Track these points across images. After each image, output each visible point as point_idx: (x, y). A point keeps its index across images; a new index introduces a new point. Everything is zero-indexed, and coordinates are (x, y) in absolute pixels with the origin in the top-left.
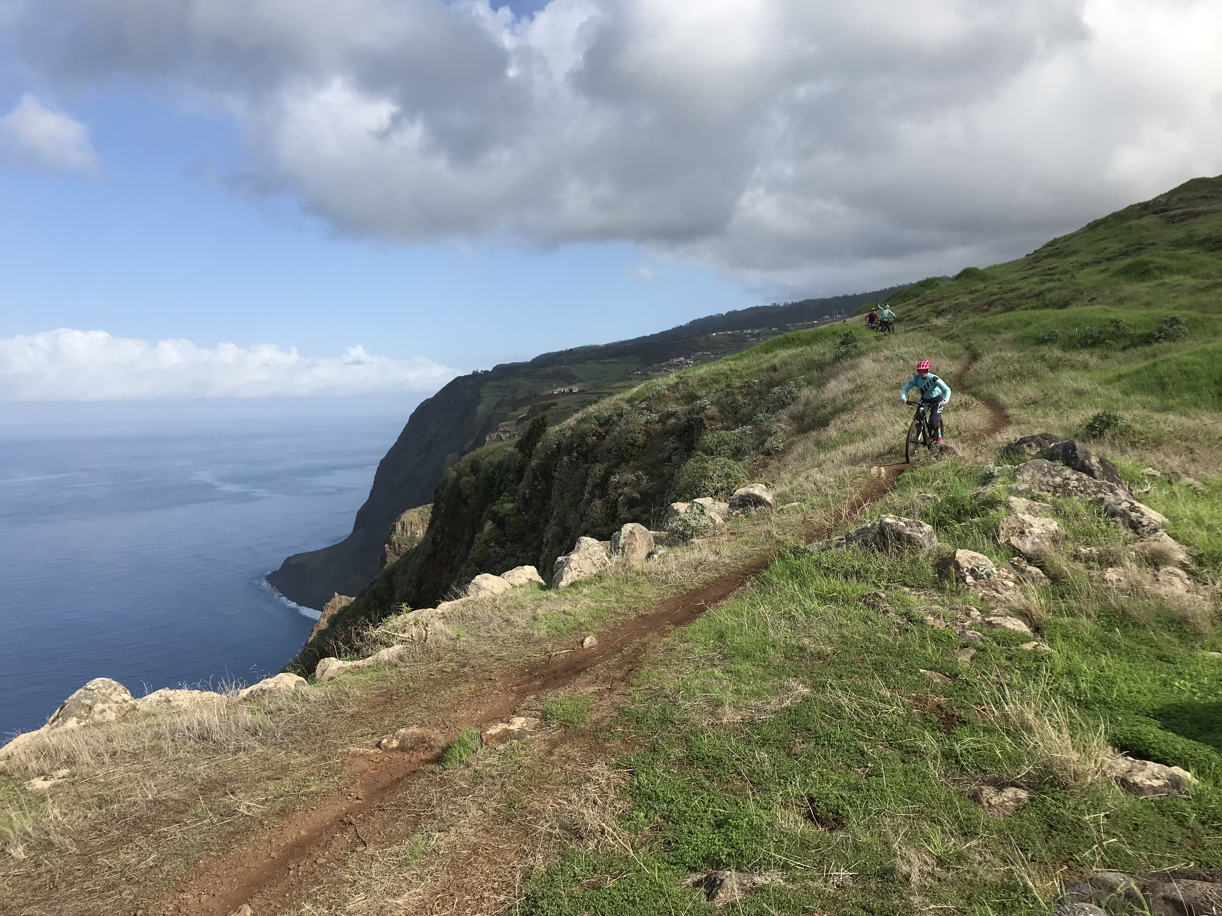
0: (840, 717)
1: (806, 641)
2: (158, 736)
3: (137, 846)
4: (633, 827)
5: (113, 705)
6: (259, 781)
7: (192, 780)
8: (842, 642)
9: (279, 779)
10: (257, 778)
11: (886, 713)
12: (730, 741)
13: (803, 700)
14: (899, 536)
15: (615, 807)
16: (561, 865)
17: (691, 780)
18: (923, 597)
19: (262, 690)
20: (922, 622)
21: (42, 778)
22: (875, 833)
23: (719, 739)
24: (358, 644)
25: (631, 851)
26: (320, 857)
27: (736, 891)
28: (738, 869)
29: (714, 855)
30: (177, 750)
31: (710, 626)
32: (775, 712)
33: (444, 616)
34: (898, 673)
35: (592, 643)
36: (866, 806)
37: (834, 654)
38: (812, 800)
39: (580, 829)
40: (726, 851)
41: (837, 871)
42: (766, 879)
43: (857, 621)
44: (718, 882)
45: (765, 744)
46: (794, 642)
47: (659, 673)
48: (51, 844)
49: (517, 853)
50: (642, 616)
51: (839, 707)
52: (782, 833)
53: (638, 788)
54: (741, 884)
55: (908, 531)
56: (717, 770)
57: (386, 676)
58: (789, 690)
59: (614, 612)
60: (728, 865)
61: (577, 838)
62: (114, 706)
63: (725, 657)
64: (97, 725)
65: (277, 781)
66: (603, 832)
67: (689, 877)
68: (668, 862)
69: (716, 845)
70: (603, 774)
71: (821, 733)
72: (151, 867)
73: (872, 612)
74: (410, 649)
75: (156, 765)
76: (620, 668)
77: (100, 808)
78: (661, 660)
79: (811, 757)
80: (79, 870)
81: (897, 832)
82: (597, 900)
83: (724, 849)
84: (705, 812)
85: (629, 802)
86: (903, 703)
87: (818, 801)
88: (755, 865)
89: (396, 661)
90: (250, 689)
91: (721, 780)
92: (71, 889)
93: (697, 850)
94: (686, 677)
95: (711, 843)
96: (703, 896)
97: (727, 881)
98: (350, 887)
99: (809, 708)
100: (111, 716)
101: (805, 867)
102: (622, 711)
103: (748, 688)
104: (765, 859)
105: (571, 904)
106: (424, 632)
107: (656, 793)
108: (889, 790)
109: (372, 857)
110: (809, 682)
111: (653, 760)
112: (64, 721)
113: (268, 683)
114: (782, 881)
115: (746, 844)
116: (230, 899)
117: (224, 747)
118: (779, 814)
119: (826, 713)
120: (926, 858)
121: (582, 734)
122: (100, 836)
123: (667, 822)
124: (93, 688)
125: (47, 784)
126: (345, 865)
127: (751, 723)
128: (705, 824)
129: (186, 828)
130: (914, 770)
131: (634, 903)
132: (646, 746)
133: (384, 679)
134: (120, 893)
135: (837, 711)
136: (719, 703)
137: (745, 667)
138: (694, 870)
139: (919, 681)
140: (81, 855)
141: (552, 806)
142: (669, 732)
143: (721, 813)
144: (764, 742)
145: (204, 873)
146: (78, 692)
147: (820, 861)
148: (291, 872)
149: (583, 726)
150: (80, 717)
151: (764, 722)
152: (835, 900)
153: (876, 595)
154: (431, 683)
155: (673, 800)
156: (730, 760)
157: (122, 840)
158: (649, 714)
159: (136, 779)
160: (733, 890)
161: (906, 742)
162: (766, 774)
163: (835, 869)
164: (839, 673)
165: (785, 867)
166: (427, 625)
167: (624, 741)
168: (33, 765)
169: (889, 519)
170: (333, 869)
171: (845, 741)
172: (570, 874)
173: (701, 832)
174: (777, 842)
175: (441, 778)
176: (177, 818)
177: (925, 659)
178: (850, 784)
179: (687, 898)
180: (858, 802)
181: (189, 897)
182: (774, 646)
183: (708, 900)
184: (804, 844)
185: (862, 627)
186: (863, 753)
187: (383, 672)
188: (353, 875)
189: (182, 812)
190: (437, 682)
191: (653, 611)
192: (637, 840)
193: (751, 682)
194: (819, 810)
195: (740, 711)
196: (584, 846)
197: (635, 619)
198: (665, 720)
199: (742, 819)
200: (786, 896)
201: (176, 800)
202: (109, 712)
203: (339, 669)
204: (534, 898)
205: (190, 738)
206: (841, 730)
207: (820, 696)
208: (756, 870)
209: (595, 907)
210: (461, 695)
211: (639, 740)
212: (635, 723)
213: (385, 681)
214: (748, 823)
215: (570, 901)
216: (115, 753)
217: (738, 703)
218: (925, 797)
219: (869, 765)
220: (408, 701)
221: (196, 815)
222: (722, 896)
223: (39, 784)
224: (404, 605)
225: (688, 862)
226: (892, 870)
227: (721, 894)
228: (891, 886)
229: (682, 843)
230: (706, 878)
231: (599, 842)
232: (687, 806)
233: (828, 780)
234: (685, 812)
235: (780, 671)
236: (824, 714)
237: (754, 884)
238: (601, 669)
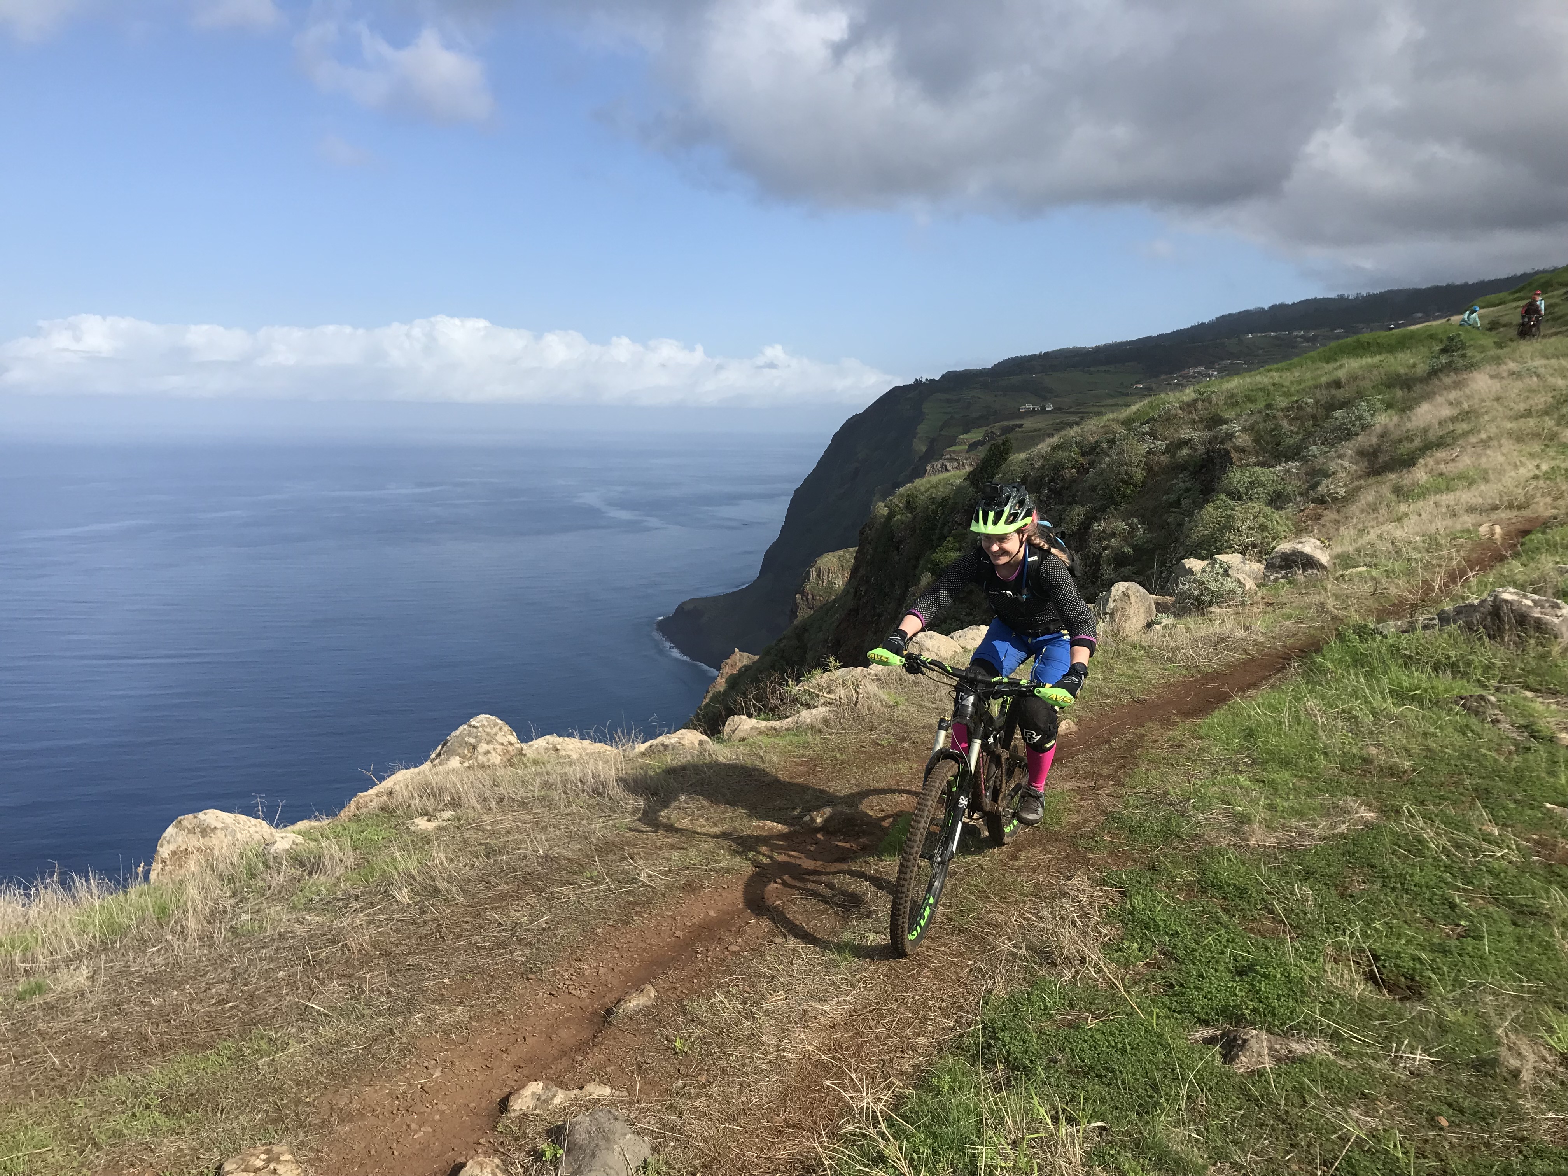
0: (1420, 853)
1: (1374, 751)
2: (547, 786)
3: (528, 904)
4: (1123, 960)
5: (498, 746)
6: (661, 848)
7: (587, 839)
8: (1426, 757)
9: (683, 848)
10: (658, 845)
11: (1491, 856)
12: (1258, 868)
13: (1366, 826)
14: (1522, 619)
15: (1100, 933)
16: (1028, 993)
17: (1203, 912)
18: (1553, 707)
19: (663, 745)
20: (1552, 740)
21: (426, 818)
22: (1471, 1012)
23: (1244, 864)
24: (775, 702)
25: (1121, 987)
26: (732, 943)
27: (1267, 1058)
28: (1269, 1031)
29: (1234, 1007)
30: (569, 804)
31: (1234, 721)
32: (1324, 839)
33: (878, 679)
34: (1512, 806)
35: (1069, 728)
36: (1457, 976)
37: (1414, 771)
38: (1376, 958)
39: (1053, 953)
40: (1251, 1005)
41: (1411, 1053)
42: (1308, 1049)
43: (1451, 729)
44: (1240, 1042)
45: (1309, 878)
46: (1355, 750)
47: (1162, 774)
48: (437, 890)
49: (971, 970)
50: (1139, 701)
51: (1419, 841)
52: (1332, 992)
53: (1131, 913)
54: (1271, 1049)
55: (1536, 613)
56: (1240, 903)
57: (809, 743)
58: (1346, 811)
59: (1100, 693)
60: (1252, 1024)
61: (1048, 963)
62: (499, 748)
63: (1255, 762)
64: (483, 767)
65: (682, 851)
66: (1083, 961)
67: (1198, 1031)
68: (1170, 1009)
69: (1236, 995)
70: (1084, 890)
71: (1391, 872)
72: (544, 929)
73: (1474, 721)
74: (838, 713)
75: (547, 817)
76: (1107, 763)
77: (488, 858)
78: (1164, 759)
79: (1374, 902)
80: (467, 922)
81: (1501, 1014)
82: (1075, 1041)
83: (1248, 1002)
84: (1222, 953)
85: (1118, 929)
86: (1518, 846)
87: (1385, 960)
88: (1291, 1028)
89: (820, 725)
90: (648, 744)
91: (1244, 916)
92: (459, 941)
93: (1211, 999)
94: (1199, 782)
95: (1230, 992)
96: (1218, 1057)
97: (1252, 1042)
98: (768, 982)
99: (1375, 838)
100: (496, 759)
101: (1364, 1041)
102: (1110, 816)
103: (1285, 804)
104: (1306, 1023)
105: (1040, 1041)
106: (855, 695)
107: (1155, 921)
108: (1492, 959)
109: (794, 951)
110: (1375, 804)
111: (1152, 880)
112: (448, 759)
113: (672, 739)
114: (1330, 1055)
115: (1279, 1000)
116: (631, 976)
117: (622, 806)
118: (1328, 968)
119: (1399, 847)
120: (1547, 1055)
121: (1055, 838)
122: (488, 888)
123: (1169, 960)
124: (478, 725)
125: (431, 826)
126: (761, 956)
127: (1290, 849)
128: (1221, 968)
129: (580, 891)
130: (1531, 938)
131: (1123, 1051)
132: (1142, 863)
133: (806, 746)
134: (511, 953)
135: (1417, 846)
136: (1244, 819)
137: (1284, 776)
138: (1205, 1023)
139: (1544, 819)
140: (469, 906)
141: (1016, 921)
142: (1174, 849)
143: (1243, 957)
144: (1307, 875)
145: (602, 943)
146: (461, 728)
147: (1386, 1037)
148: (699, 956)
149: (1057, 828)
150: (463, 757)
151: (1307, 850)
152: (1407, 1089)
153: (1482, 697)
154: (862, 757)
155: (1177, 933)
156: (1259, 892)
157: (511, 896)
158: (1147, 824)
159: (525, 830)
160: (1260, 1055)
161: (1522, 898)
162: (1309, 915)
163: (1409, 1050)
164: (1421, 797)
165: (1335, 1037)
166: (858, 687)
167: (1112, 853)
168: (416, 803)
169: (1509, 595)
170: (746, 958)
171: (1427, 887)
172: (1040, 1006)
173: (1216, 977)
174: (1324, 1004)
175: (876, 870)
176: (570, 879)
177: (1555, 790)
178: (1434, 944)
179: (1196, 1056)
180: (1445, 969)
181: (586, 967)
182: (1325, 754)
183: (1225, 1062)
184: (1364, 1012)
185: (1457, 739)
186: (1453, 906)
187: (804, 738)
188: (771, 969)
189: (576, 873)
190: (870, 756)
191: (1153, 696)
192: (1128, 976)
193: (1291, 797)
194: (1385, 971)
195: (1276, 832)
196: (1058, 974)
197: (1129, 703)
198: (1168, 834)
199: (1275, 968)
200: (1337, 1074)
201: (568, 859)
202: (494, 754)
203: (752, 728)
204: (993, 1028)
205: (583, 791)
206: (1421, 870)
207: (1393, 825)
208: (1293, 1035)
209: (1072, 1050)
210: (900, 775)
211: (1133, 854)
212: (1127, 834)
213: (806, 748)
214: (1282, 974)
215: (1039, 1037)
216: (502, 800)
217: (1272, 821)
218: (1547, 974)
219: (1462, 923)
220: (834, 775)
221: (591, 878)
222: (1244, 1062)
223: (422, 824)
224: (831, 658)
225: (1197, 1012)
226: (1494, 1062)
227: (1243, 1058)
228: (1489, 1083)
229: (1189, 988)
230: (1222, 1035)
231: (1077, 972)
232: (1197, 942)
233: (1399, 935)
234: (1194, 950)
235: (1333, 786)
236: (1396, 847)
237: (1290, 1052)
238: (1081, 761)
